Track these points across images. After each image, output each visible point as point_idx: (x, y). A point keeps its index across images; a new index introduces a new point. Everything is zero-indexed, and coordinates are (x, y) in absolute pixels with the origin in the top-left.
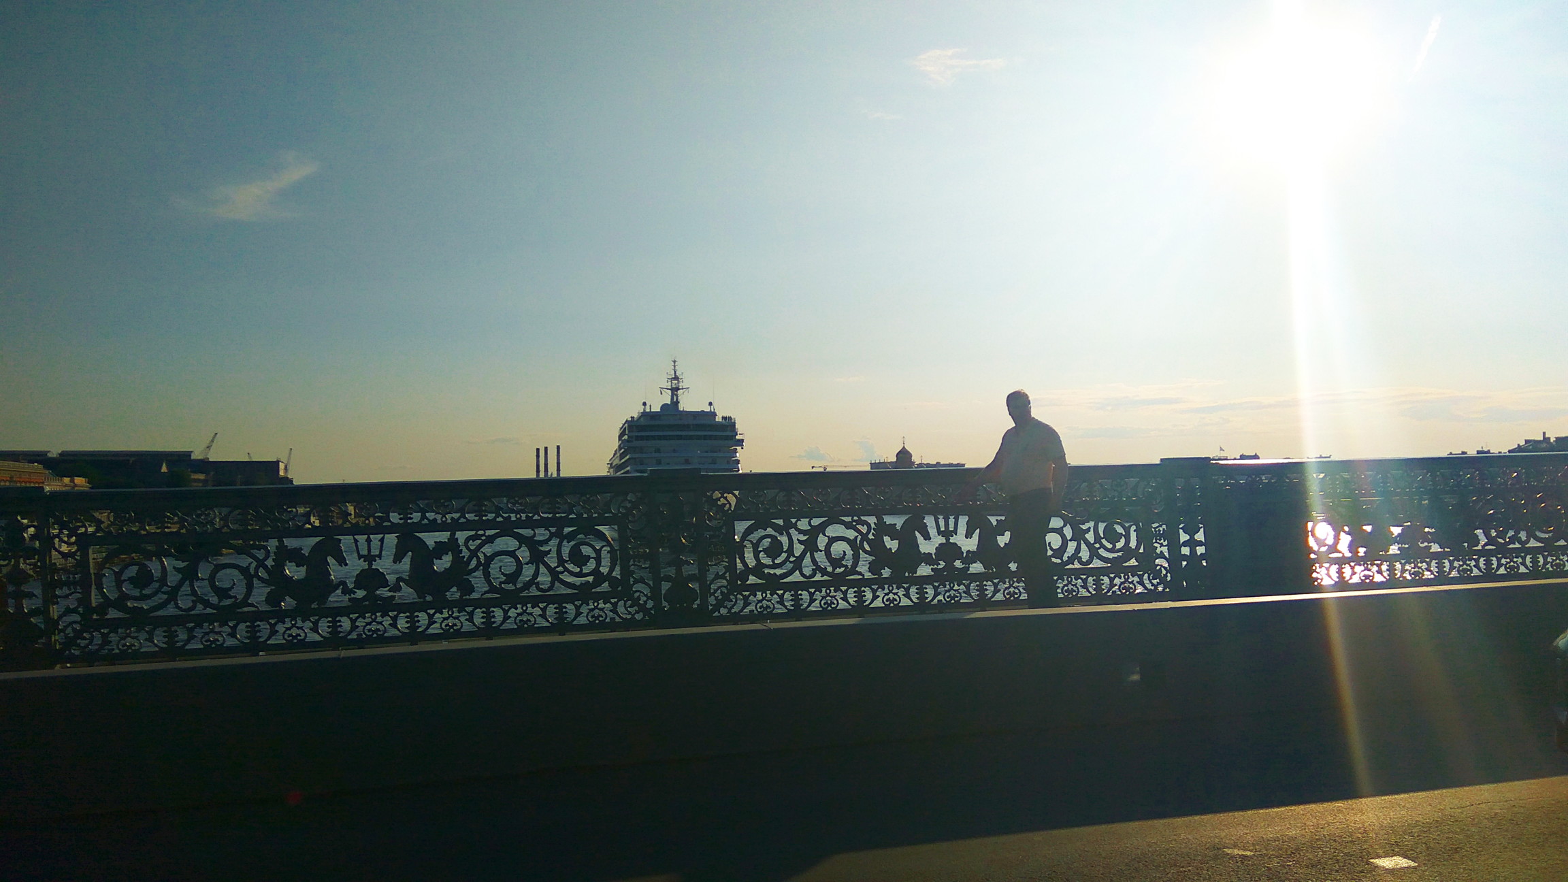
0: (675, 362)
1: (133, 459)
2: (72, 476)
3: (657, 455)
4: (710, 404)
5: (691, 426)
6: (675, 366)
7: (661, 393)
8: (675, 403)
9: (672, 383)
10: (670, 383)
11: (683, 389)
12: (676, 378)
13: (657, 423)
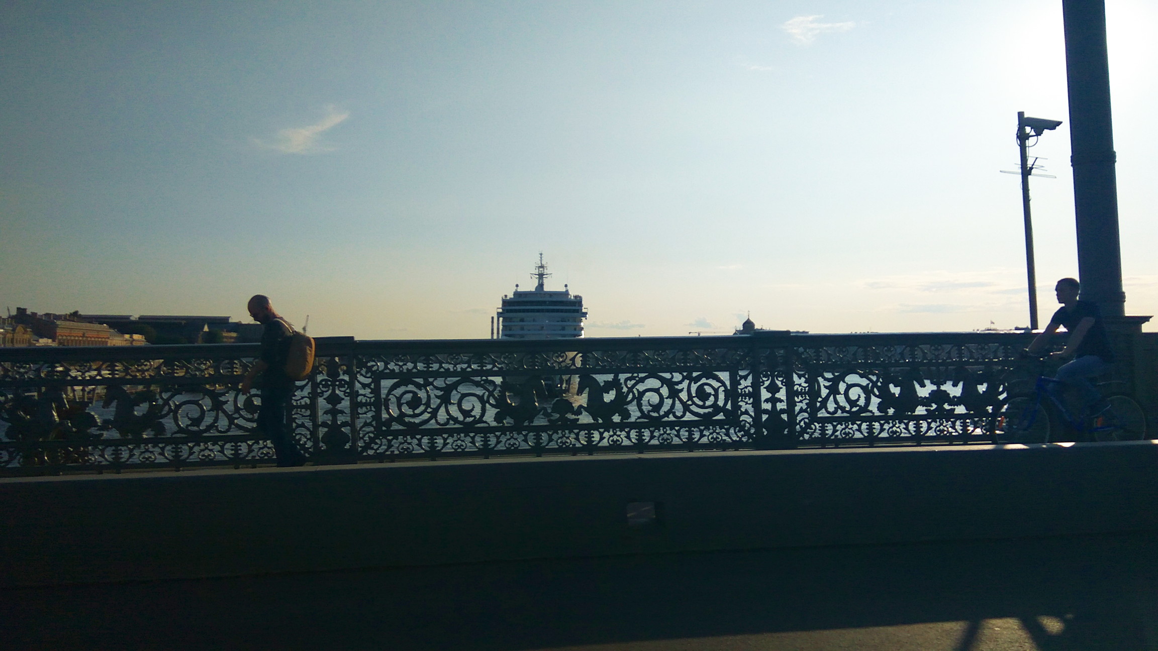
0: (541, 254)
1: (185, 322)
2: (131, 333)
3: (521, 323)
4: (566, 286)
5: (548, 302)
6: (541, 258)
7: (531, 278)
8: (541, 285)
9: (539, 270)
10: (537, 270)
11: (547, 274)
12: (542, 267)
13: (525, 299)
